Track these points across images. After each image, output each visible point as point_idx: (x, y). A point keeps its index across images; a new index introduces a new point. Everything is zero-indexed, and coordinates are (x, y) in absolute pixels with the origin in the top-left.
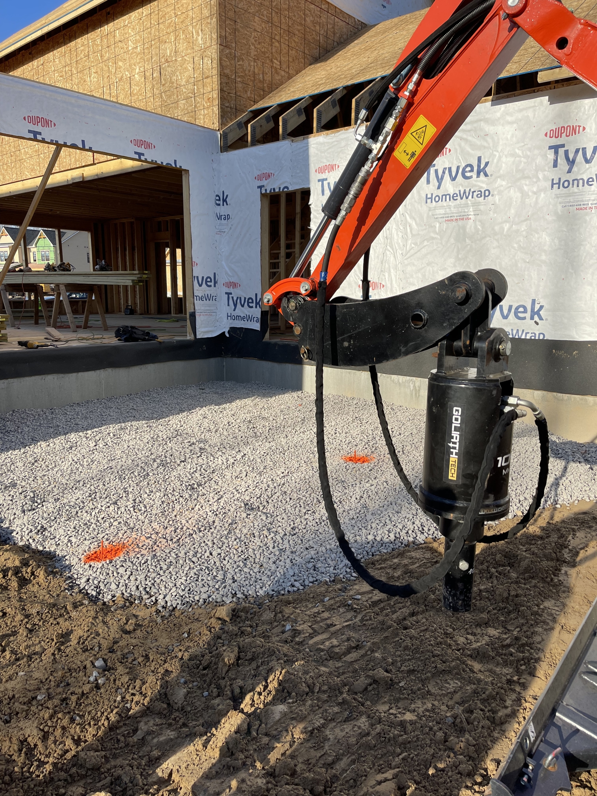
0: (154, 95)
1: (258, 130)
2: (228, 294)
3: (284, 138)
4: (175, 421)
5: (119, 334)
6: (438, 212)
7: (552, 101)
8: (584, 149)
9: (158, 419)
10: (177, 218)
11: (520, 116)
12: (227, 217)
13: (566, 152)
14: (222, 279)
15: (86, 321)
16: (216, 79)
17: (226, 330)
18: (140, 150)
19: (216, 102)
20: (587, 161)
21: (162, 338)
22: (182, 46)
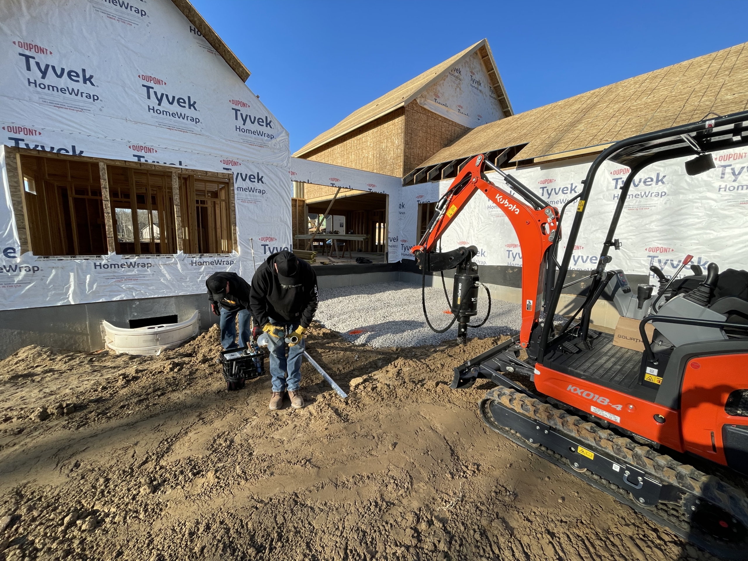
0: (377, 163)
1: (418, 178)
2: (402, 245)
3: (429, 181)
4: (378, 295)
5: (357, 260)
6: (493, 213)
7: (542, 169)
8: (555, 189)
9: (371, 294)
10: (383, 210)
11: (528, 175)
12: (404, 213)
13: (547, 190)
14: (400, 239)
15: (343, 255)
16: (402, 158)
17: (401, 260)
18: (370, 188)
19: (402, 167)
20: (556, 194)
21: (374, 262)
22: (389, 144)
